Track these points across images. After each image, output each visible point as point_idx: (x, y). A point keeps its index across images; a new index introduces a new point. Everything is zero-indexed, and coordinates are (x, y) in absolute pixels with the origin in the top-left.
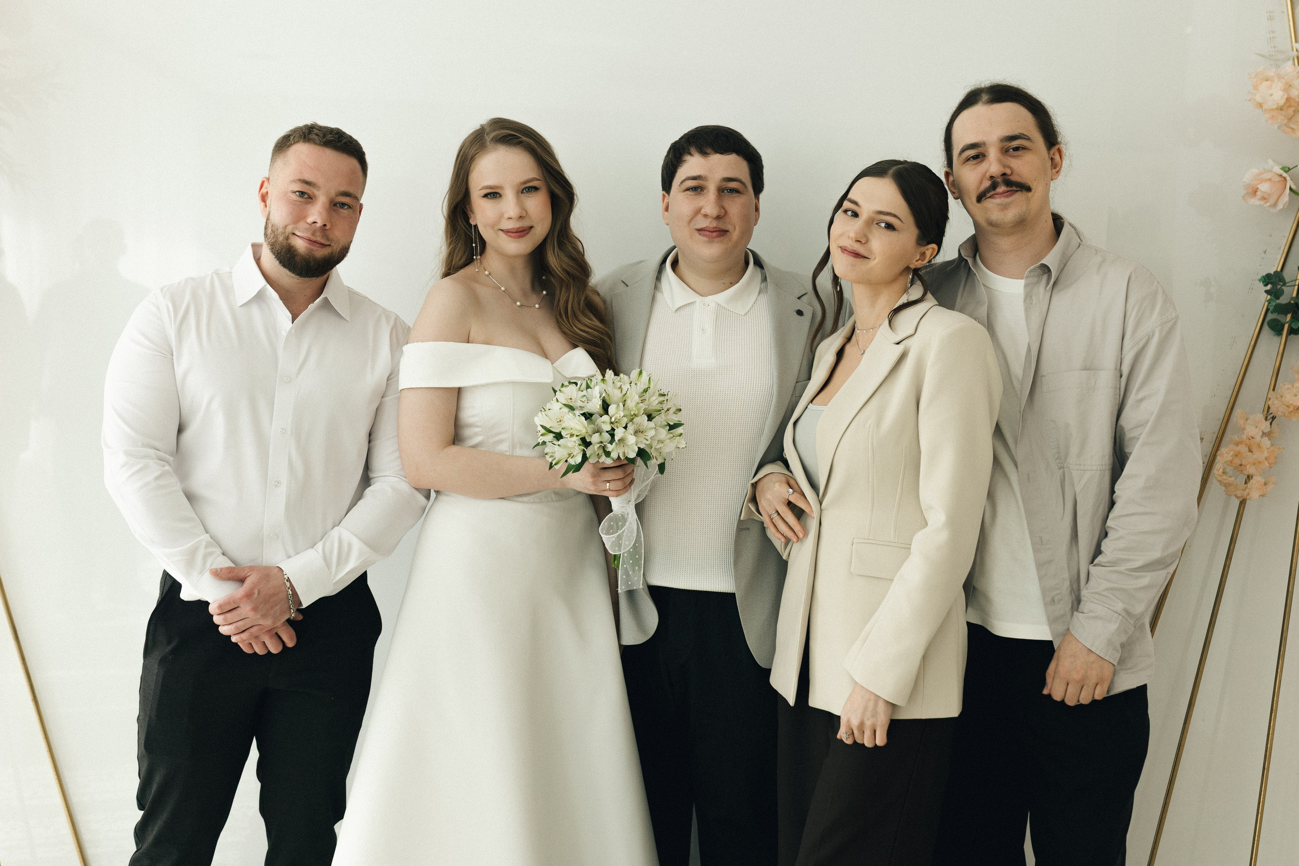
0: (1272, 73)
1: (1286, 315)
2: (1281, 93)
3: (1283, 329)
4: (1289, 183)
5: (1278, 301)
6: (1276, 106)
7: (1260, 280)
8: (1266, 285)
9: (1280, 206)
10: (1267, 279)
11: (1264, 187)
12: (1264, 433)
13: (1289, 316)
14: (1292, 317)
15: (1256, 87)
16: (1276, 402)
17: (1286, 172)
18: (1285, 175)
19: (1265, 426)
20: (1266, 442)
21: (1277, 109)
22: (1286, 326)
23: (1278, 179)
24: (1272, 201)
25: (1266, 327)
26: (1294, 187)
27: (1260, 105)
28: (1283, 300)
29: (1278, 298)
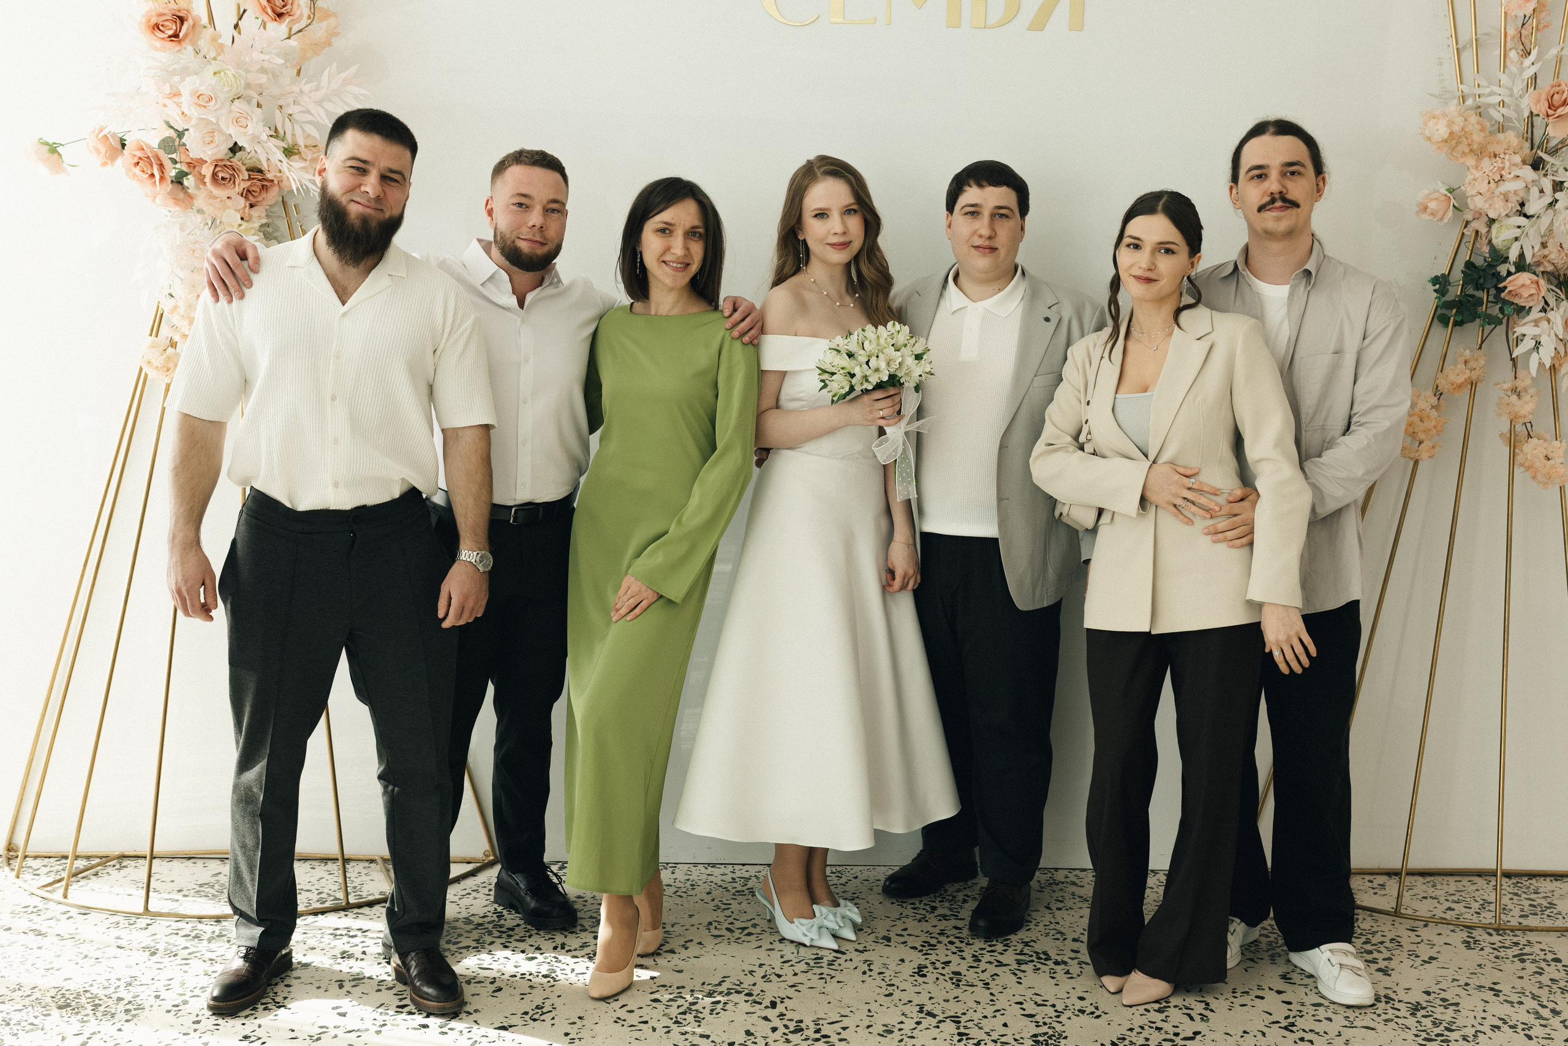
0: (1437, 113)
1: (1452, 309)
2: (1446, 128)
3: (1449, 322)
4: (1453, 201)
5: (1444, 299)
6: (1441, 140)
7: (1429, 281)
8: (1434, 285)
9: (1446, 221)
10: (1435, 280)
11: (1432, 205)
12: (1433, 407)
13: (1454, 311)
14: (1457, 312)
15: (1425, 124)
16: (1442, 381)
17: (1450, 192)
18: (1449, 195)
19: (1434, 401)
20: (1434, 413)
21: (1442, 141)
22: (1452, 319)
23: (1444, 198)
24: (1439, 216)
25: (1436, 319)
26: (1456, 205)
27: (1429, 139)
28: (1449, 297)
29: (1443, 295)
